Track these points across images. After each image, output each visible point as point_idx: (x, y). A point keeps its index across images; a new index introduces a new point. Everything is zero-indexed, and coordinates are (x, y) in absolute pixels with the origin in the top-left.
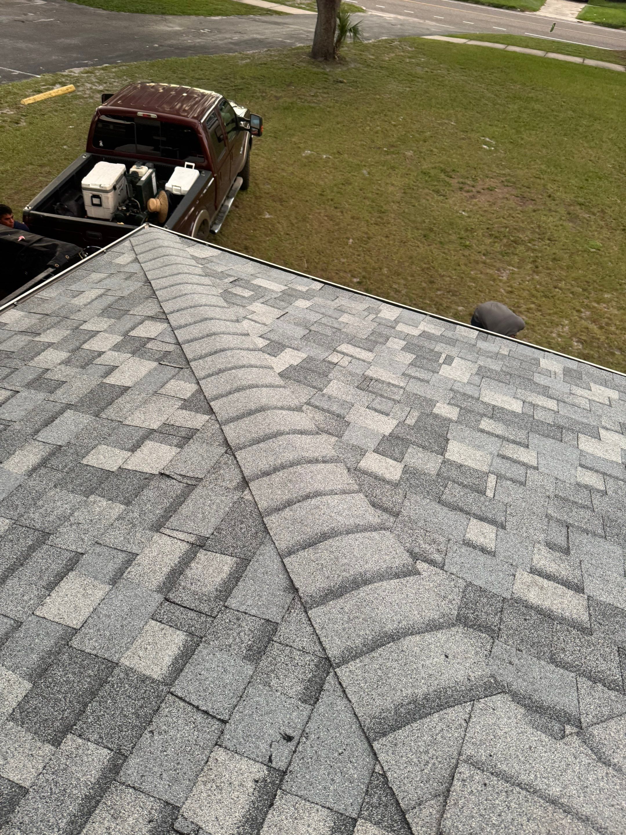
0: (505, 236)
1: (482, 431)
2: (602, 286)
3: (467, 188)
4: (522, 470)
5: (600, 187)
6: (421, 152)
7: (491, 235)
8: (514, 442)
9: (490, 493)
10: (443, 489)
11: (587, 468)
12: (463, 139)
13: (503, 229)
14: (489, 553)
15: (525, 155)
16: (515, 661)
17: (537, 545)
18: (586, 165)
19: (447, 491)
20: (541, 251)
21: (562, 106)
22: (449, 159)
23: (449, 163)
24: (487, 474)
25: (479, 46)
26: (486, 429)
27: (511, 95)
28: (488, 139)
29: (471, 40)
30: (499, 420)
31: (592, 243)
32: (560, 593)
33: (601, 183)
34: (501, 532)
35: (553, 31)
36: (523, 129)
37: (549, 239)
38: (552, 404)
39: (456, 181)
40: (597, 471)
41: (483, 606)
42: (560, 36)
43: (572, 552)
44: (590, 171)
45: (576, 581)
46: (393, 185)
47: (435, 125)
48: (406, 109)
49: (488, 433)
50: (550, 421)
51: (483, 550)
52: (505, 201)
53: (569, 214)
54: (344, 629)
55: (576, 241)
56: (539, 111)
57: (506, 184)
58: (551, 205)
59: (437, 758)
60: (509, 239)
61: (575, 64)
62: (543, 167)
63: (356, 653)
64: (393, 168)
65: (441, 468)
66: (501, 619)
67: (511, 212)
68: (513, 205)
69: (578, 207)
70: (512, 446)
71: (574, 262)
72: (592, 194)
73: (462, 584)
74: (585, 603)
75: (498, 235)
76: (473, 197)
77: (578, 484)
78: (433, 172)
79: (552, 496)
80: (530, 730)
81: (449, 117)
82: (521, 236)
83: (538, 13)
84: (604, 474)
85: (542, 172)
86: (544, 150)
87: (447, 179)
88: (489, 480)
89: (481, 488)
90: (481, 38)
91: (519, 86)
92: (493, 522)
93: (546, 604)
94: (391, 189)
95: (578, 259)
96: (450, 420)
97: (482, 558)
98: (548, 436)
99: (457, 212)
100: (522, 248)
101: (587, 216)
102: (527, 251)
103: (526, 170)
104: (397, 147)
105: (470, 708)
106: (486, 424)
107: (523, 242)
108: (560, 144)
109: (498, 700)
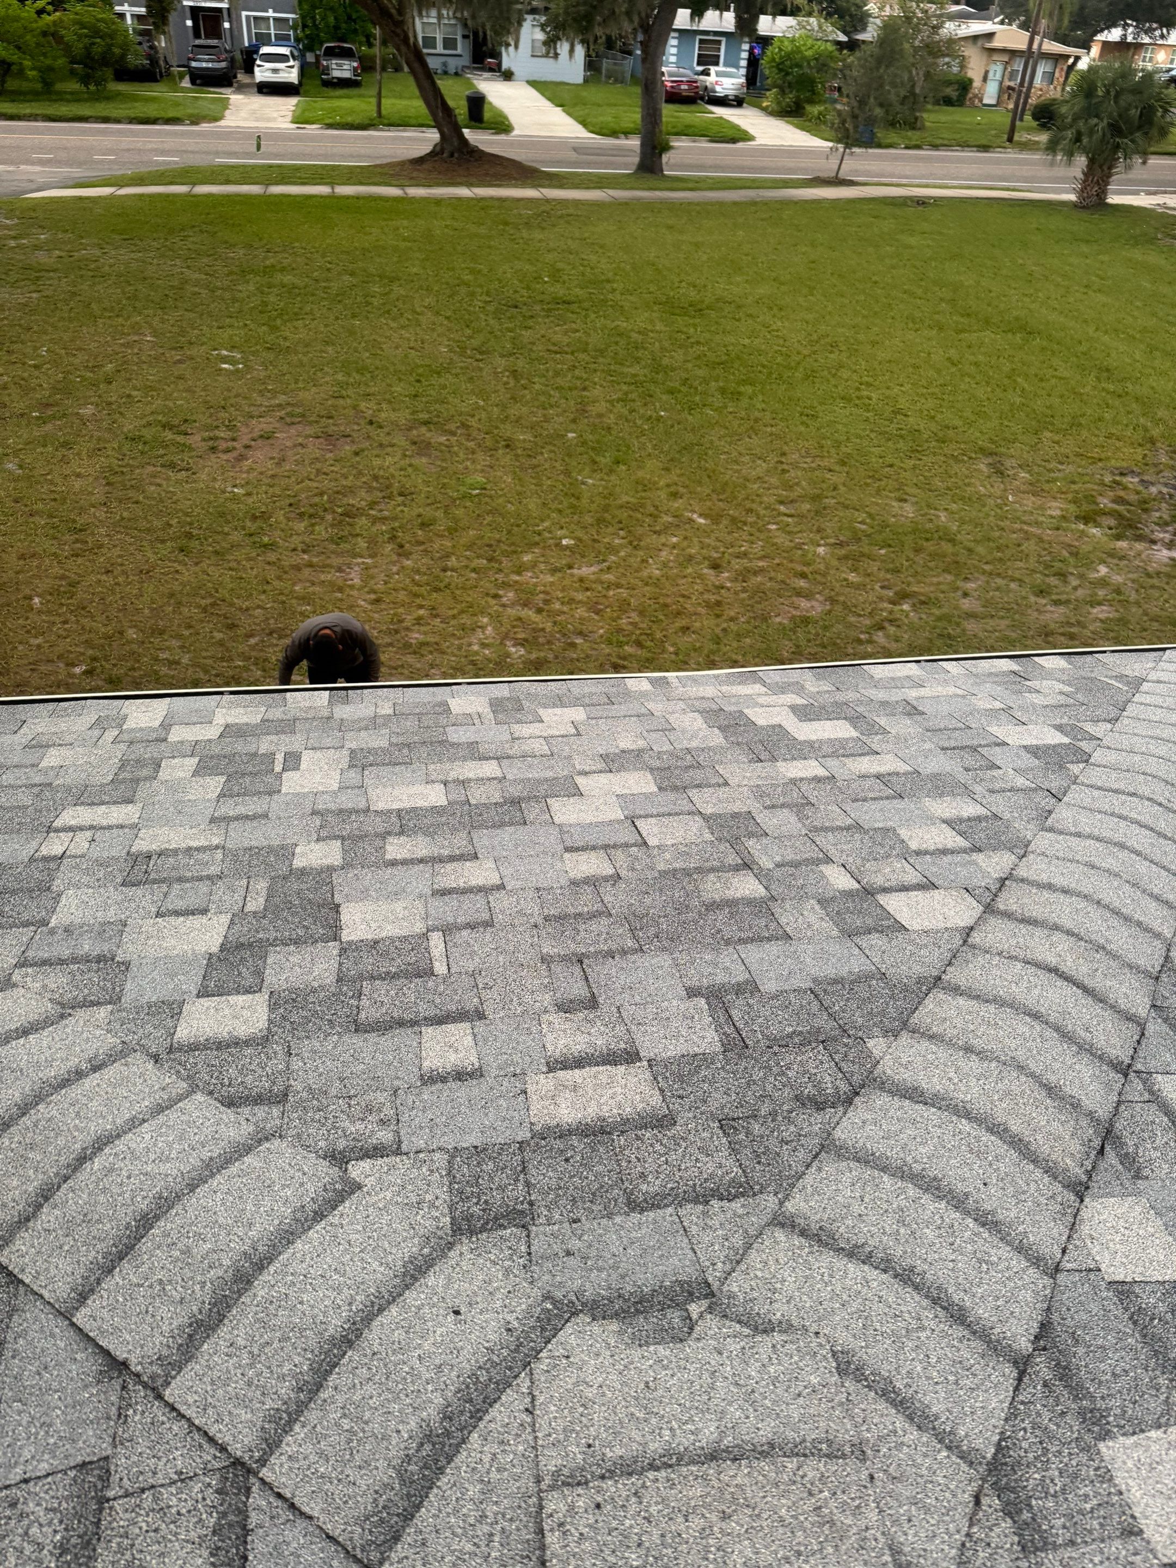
0: (325, 510)
1: (393, 863)
2: (513, 544)
3: (223, 445)
4: (480, 901)
5: (444, 387)
6: (110, 404)
7: (301, 515)
8: (452, 859)
9: (440, 968)
10: (356, 1003)
11: (577, 849)
12: (180, 361)
13: (317, 500)
14: (471, 1075)
15: (302, 365)
16: (575, 1244)
17: (545, 1017)
18: (406, 356)
19: (365, 1002)
20: (395, 518)
21: (328, 270)
22: (171, 404)
23: (170, 410)
24: (425, 936)
25: (142, 195)
26: (399, 857)
27: (235, 269)
28: (225, 353)
29: (122, 186)
30: (415, 831)
31: (469, 481)
32: (605, 1081)
33: (442, 381)
34: (480, 1026)
35: (262, 149)
36: (279, 322)
37: (401, 494)
38: (490, 769)
39: (197, 438)
40: (594, 848)
41: (491, 1179)
42: (277, 156)
43: (601, 1000)
44: (418, 366)
45: (623, 1046)
46: (78, 475)
47: (117, 348)
48: (45, 333)
49: (404, 862)
50: (497, 797)
51: (461, 1076)
52: (299, 449)
53: (415, 443)
54: (249, 1384)
55: (444, 486)
56: (295, 287)
57: (288, 420)
58: (381, 435)
59: (504, 1516)
60: (334, 512)
61: (322, 197)
62: (340, 377)
63: (289, 1414)
64: (66, 445)
65: (340, 964)
66: (528, 1184)
67: (318, 465)
68: (318, 453)
69: (423, 429)
70: (450, 867)
71: (456, 520)
72: (436, 401)
73: (440, 1159)
74: (648, 1075)
75: (312, 511)
76: (241, 458)
77: (574, 883)
78: (148, 433)
79: (540, 921)
80: (636, 1353)
81: (136, 329)
82: (351, 501)
83: (222, 123)
84: (606, 847)
85: (343, 385)
86: (330, 349)
87: (181, 439)
88: (432, 943)
89: (422, 965)
90: (139, 180)
91: (242, 252)
92: (461, 1016)
93: (591, 1112)
94: (78, 484)
95: (459, 512)
96: (331, 869)
97: (461, 1092)
98: (502, 825)
99: (224, 492)
100: (363, 521)
101: (443, 439)
102: (374, 523)
103: (314, 390)
104: (57, 404)
105: (528, 1383)
106: (396, 848)
107: (360, 512)
108: (351, 332)
109: (569, 1335)
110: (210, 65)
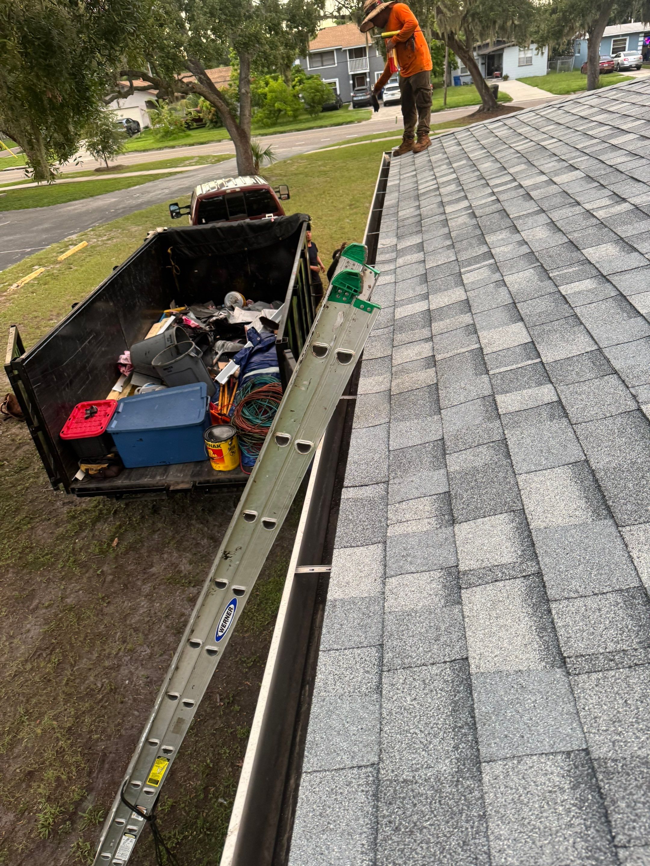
110: (363, 98)
